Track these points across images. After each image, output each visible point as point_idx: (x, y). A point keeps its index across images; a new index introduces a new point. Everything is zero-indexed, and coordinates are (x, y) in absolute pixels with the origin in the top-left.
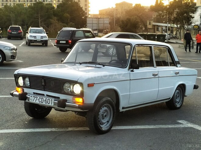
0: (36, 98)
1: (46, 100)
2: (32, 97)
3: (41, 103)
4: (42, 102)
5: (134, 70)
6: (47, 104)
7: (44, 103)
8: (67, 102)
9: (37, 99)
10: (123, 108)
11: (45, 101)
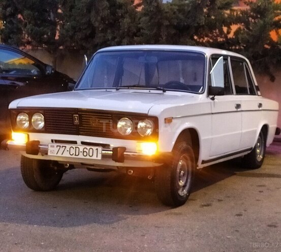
0: (64, 148)
1: (85, 150)
2: (53, 147)
3: (74, 156)
4: (77, 154)
5: (216, 97)
6: (88, 157)
7: (81, 156)
8: (127, 150)
9: (66, 150)
10: (203, 162)
11: (84, 152)
